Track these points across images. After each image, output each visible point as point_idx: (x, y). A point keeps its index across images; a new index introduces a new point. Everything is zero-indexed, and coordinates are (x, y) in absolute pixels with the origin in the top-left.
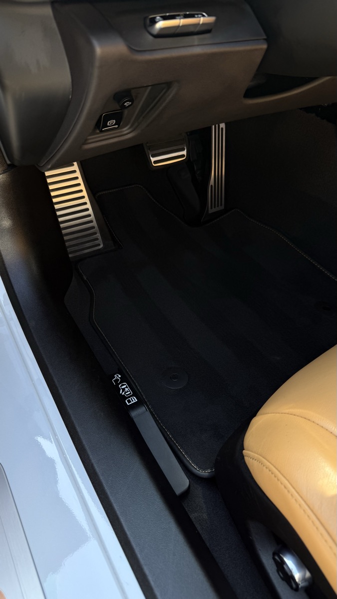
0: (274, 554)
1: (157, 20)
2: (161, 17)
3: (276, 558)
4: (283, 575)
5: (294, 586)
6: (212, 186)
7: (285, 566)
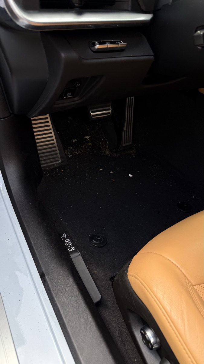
0: (141, 329)
1: (96, 44)
2: (98, 42)
3: (142, 331)
4: (145, 341)
5: (150, 346)
6: (125, 131)
7: (146, 336)
